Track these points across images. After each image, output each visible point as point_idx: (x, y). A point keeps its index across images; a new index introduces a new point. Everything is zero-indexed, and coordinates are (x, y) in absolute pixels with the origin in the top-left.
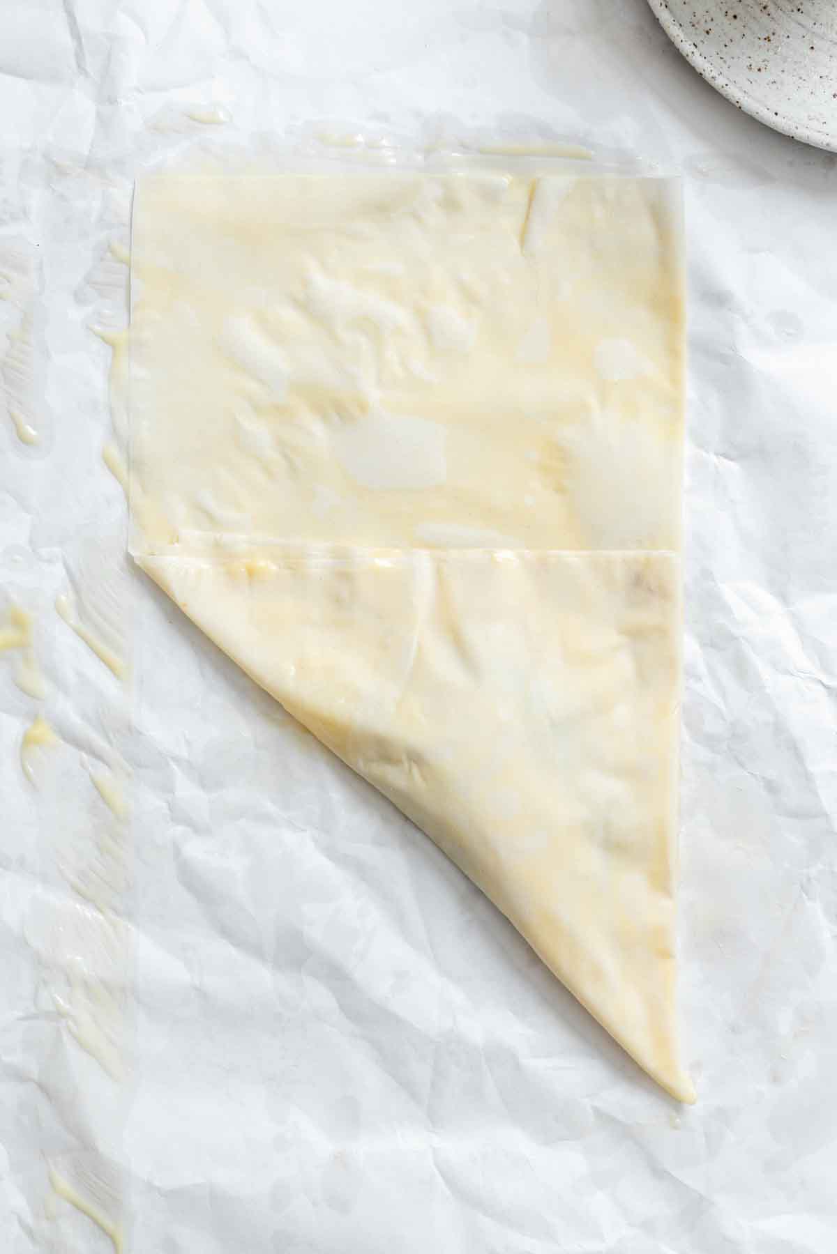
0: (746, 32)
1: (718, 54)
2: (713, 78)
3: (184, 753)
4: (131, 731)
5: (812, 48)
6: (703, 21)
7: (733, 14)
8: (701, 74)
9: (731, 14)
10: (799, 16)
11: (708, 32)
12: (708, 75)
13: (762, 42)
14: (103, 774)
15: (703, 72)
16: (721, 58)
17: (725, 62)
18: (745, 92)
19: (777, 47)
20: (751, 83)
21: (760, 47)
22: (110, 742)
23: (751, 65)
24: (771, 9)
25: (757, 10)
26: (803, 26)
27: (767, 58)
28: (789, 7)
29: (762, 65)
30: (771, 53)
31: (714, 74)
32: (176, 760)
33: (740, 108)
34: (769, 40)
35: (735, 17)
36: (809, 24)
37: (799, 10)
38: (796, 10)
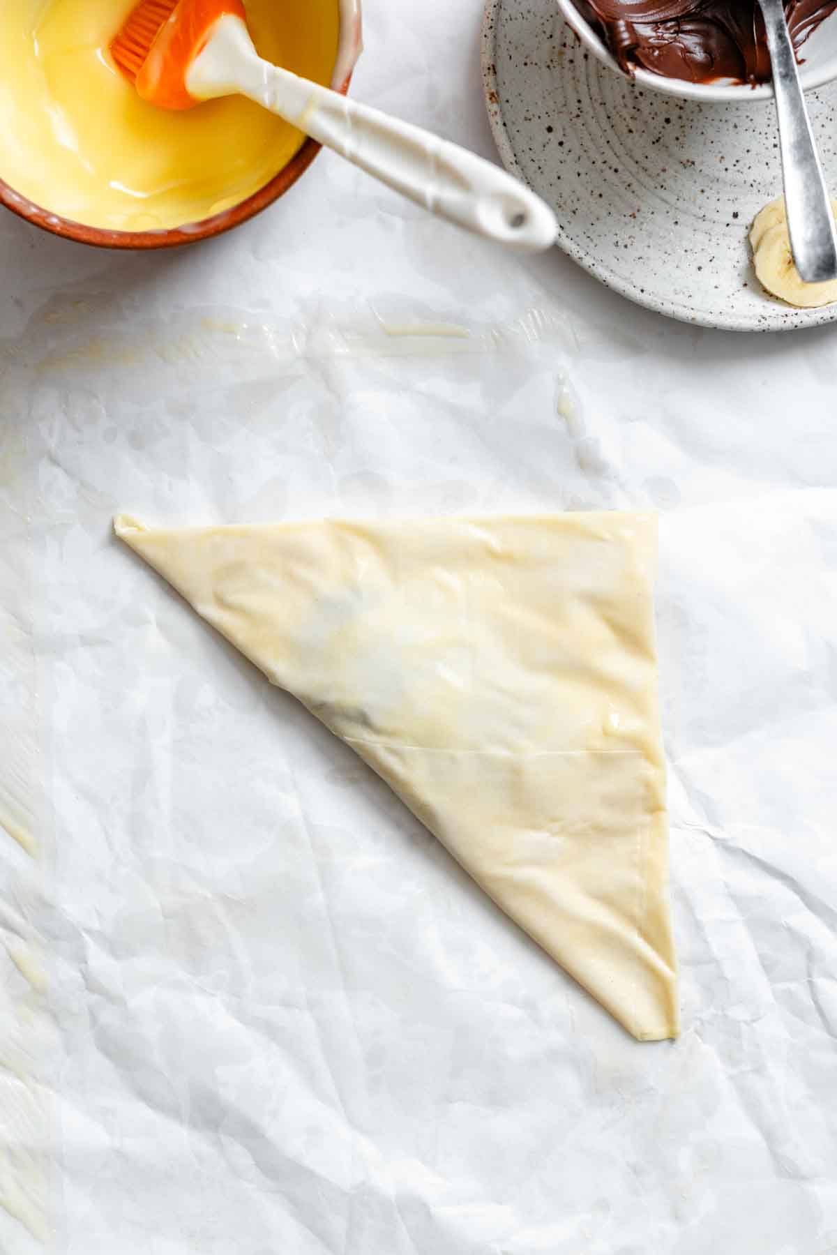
0: (612, 210)
1: (585, 233)
2: (580, 258)
3: (96, 925)
4: (44, 905)
5: (676, 223)
6: (569, 201)
7: (598, 193)
8: (568, 255)
9: (597, 193)
10: (663, 193)
11: (574, 212)
12: (575, 255)
13: (627, 219)
14: (19, 946)
15: (570, 253)
16: (589, 237)
17: (592, 240)
18: (612, 270)
19: (642, 223)
20: (618, 260)
21: (626, 224)
22: (25, 917)
23: (617, 242)
24: (635, 186)
25: (622, 189)
26: (666, 202)
27: (634, 235)
28: (652, 184)
29: (628, 242)
30: (637, 229)
31: (582, 254)
32: (88, 931)
33: (607, 286)
34: (635, 217)
35: (601, 195)
36: (672, 199)
37: (662, 187)
38: (659, 187)
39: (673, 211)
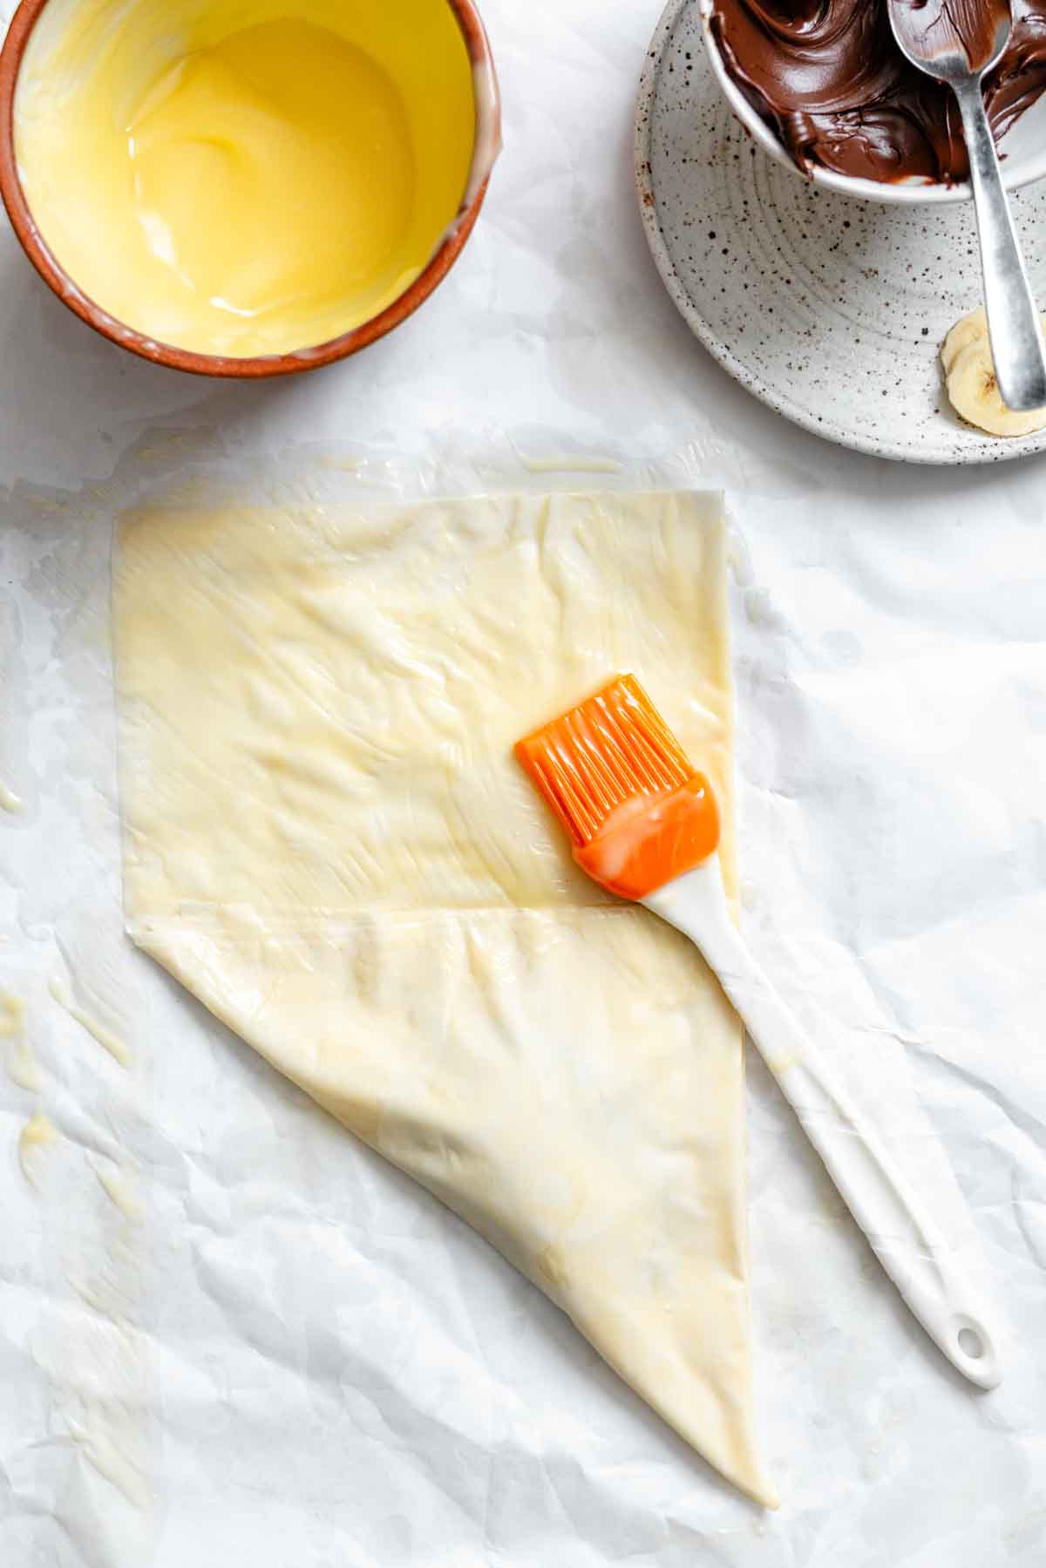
0: (784, 325)
1: (753, 353)
2: (748, 382)
3: (198, 1146)
4: (139, 1124)
5: (858, 341)
6: (735, 317)
7: (768, 308)
8: (735, 379)
9: (765, 307)
10: (843, 308)
11: (741, 330)
12: (743, 379)
13: (801, 337)
14: (110, 1171)
15: (737, 377)
16: (758, 358)
17: (762, 362)
18: (784, 396)
19: (819, 342)
20: (792, 384)
21: (800, 342)
22: (117, 1138)
23: (790, 364)
24: (810, 299)
25: (795, 301)
26: (847, 318)
27: (810, 355)
28: (829, 297)
29: (803, 363)
30: (813, 347)
31: (750, 378)
32: (191, 1153)
33: (780, 414)
34: (810, 335)
35: (771, 310)
36: (852, 313)
37: (841, 299)
38: (837, 300)
39: (854, 325)
